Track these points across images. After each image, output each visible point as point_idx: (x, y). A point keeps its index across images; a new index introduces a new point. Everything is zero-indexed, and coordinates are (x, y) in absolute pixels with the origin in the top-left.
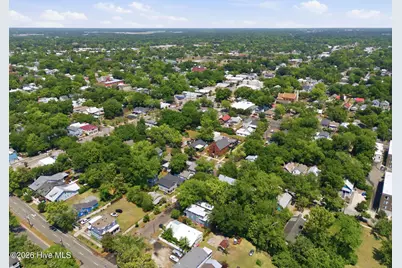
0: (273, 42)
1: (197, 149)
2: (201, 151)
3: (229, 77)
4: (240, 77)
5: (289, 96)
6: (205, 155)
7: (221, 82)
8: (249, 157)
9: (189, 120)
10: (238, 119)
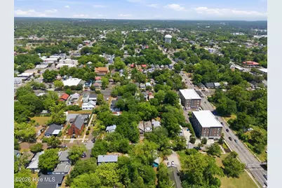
0: (61, 28)
1: (56, 135)
2: (60, 135)
3: (44, 58)
4: (54, 58)
5: (103, 69)
6: (65, 138)
7: (39, 64)
8: (108, 128)
9: (32, 107)
10: (76, 95)
